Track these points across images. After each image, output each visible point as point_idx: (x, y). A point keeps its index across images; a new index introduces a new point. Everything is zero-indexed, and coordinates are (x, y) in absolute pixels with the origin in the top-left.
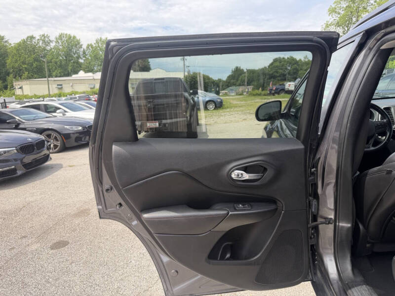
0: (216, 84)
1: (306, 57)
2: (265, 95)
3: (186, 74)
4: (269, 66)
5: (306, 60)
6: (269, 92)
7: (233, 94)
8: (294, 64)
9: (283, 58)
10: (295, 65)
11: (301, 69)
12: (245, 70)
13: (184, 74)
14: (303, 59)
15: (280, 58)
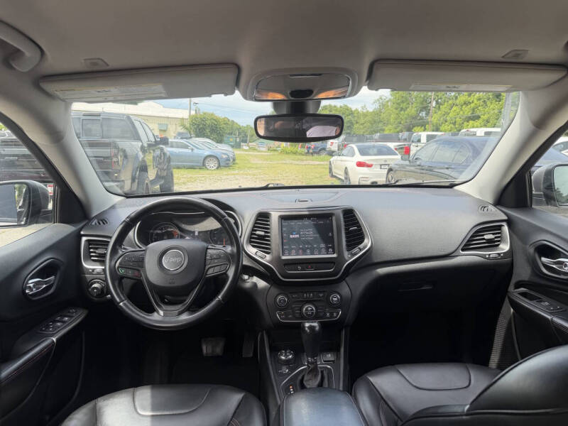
0: (243, 131)
1: (365, 106)
2: (301, 154)
3: (193, 113)
5: (365, 111)
6: (306, 151)
7: (264, 149)
8: (348, 115)
9: (335, 106)
10: (350, 117)
11: (357, 123)
13: (190, 112)
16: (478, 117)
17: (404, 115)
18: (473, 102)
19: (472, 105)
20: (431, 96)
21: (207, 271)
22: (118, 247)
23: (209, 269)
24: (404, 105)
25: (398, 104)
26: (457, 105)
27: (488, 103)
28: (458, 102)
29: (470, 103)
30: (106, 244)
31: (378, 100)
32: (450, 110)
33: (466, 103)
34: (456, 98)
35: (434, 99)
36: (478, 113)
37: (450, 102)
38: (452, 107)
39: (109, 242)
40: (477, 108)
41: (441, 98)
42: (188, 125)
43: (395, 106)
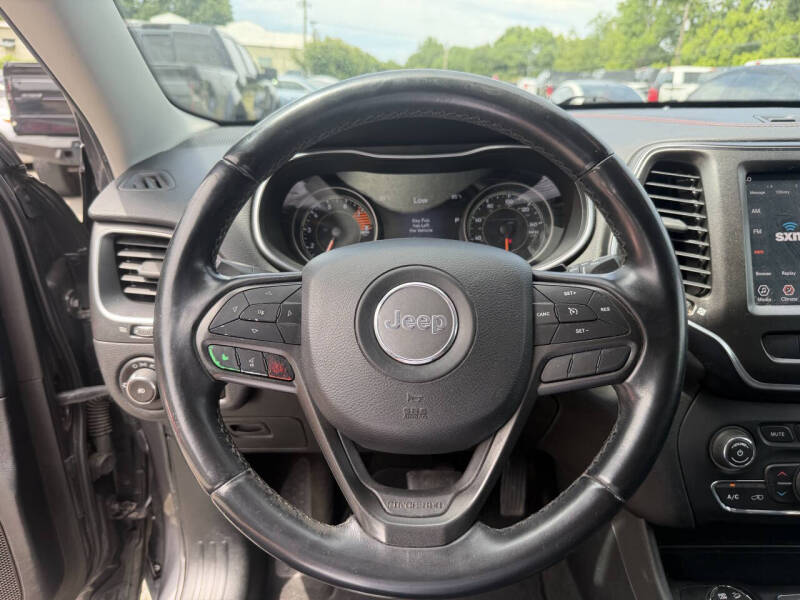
1: (574, 30)
3: (309, 38)
4: (496, 44)
5: (573, 38)
8: (546, 45)
9: (527, 29)
10: (550, 47)
11: (560, 56)
12: (446, 48)
13: (305, 38)
14: (566, 35)
15: (519, 28)
16: (757, 48)
17: (636, 43)
18: (751, 22)
19: (750, 28)
20: (683, 12)
21: (541, 368)
22: (200, 265)
23: (545, 361)
24: (637, 28)
25: (630, 26)
26: (724, 28)
27: (777, 24)
28: (726, 22)
29: (745, 24)
30: (160, 246)
31: (596, 20)
32: (713, 35)
33: (741, 25)
34: (724, 15)
35: (688, 17)
36: (757, 40)
37: (715, 23)
38: (715, 32)
39: (166, 241)
40: (757, 32)
41: (699, 16)
42: (302, 58)
43: (623, 28)
